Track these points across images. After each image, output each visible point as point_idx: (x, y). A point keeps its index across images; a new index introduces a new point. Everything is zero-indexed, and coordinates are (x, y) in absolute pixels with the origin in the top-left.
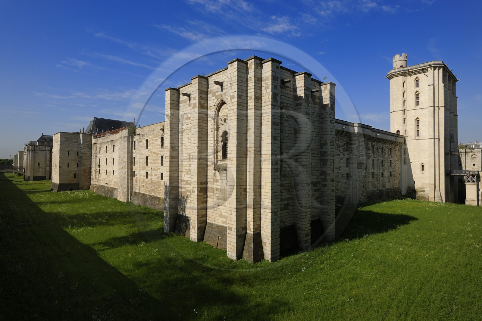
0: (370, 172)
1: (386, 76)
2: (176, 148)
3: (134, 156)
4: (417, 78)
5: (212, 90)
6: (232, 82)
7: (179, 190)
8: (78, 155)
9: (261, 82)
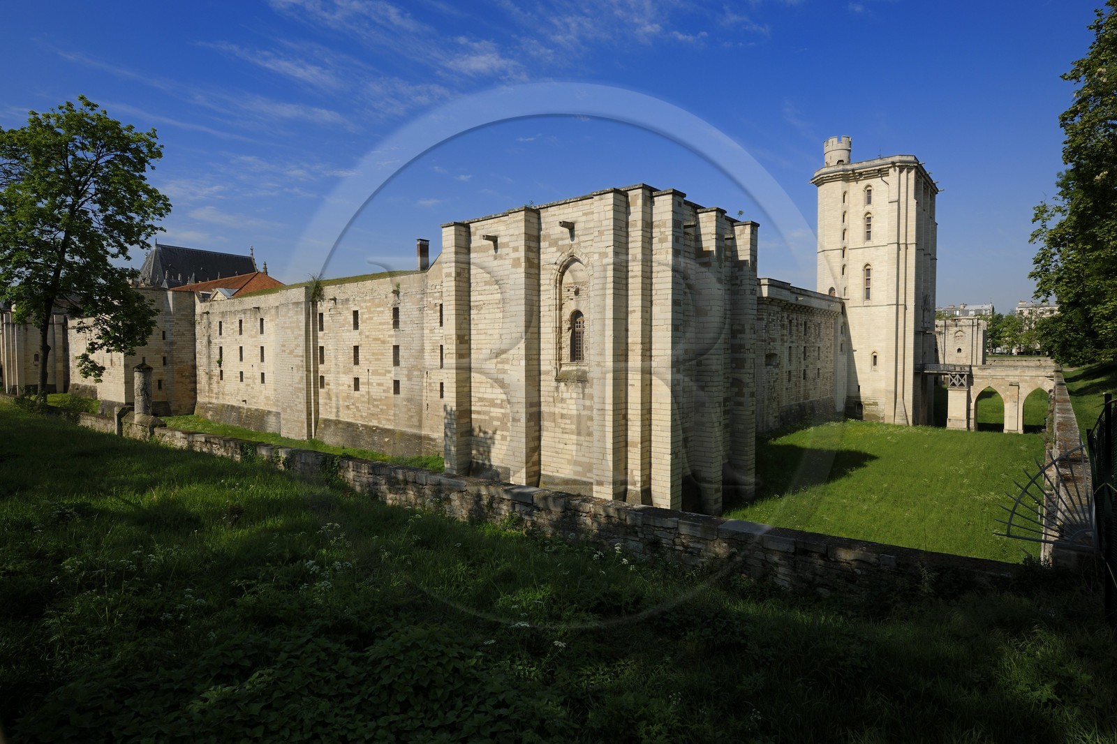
0: (784, 370)
1: (812, 180)
2: (466, 338)
3: (320, 344)
4: (869, 186)
5: (549, 236)
6: (603, 229)
7: (474, 416)
8: (164, 338)
9: (652, 228)
